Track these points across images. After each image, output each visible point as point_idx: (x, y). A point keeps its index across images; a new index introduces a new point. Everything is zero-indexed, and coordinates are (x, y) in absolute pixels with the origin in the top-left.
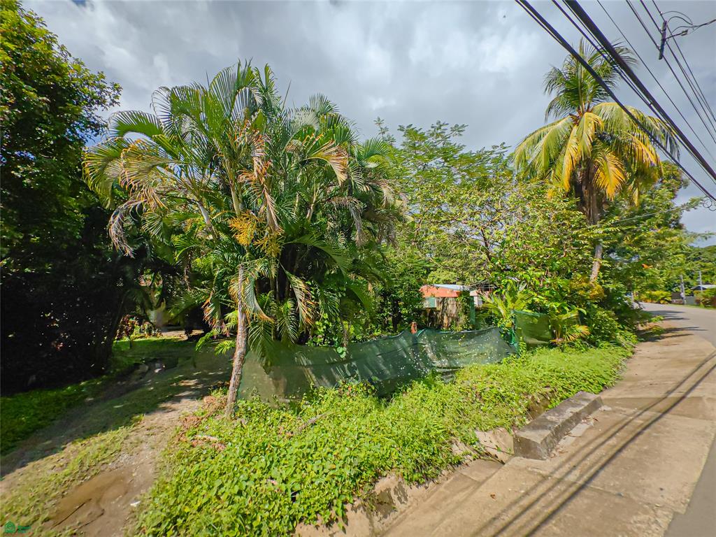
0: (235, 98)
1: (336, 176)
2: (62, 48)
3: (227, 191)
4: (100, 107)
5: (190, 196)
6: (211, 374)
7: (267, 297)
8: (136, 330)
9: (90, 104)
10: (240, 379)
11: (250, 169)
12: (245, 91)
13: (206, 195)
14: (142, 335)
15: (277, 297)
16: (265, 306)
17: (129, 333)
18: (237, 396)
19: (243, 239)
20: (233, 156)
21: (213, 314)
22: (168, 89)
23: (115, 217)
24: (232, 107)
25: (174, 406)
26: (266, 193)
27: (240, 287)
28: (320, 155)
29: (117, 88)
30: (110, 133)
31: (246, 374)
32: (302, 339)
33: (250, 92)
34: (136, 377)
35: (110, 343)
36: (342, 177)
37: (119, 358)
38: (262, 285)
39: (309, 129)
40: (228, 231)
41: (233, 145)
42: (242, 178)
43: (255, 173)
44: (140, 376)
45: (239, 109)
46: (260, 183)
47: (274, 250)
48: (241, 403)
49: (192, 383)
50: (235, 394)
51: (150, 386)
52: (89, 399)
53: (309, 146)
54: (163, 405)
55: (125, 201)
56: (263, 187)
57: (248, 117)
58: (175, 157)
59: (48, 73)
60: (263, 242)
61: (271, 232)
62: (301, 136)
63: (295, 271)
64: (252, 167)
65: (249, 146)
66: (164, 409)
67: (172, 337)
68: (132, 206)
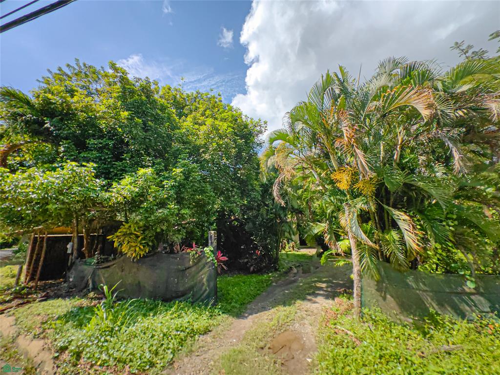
0: (323, 97)
1: (420, 114)
2: (246, 116)
3: (327, 156)
4: (260, 135)
5: (305, 165)
6: (334, 281)
7: (369, 226)
8: (287, 247)
9: (257, 135)
10: (361, 291)
11: (341, 136)
12: (329, 89)
13: (314, 162)
14: (290, 250)
15: (378, 226)
16: (370, 234)
17: (284, 248)
18: (362, 305)
19: (344, 186)
20: (328, 133)
21: (330, 239)
22: (289, 113)
23: (275, 186)
24: (323, 103)
25: (314, 299)
26: (356, 149)
27: (348, 220)
28: (400, 102)
29: (266, 123)
30: (266, 145)
31: (365, 288)
32: (414, 265)
33: (332, 88)
34: (292, 275)
35: (277, 254)
36: (425, 113)
37: (282, 262)
38: (364, 217)
39: (384, 89)
40: (332, 182)
41: (326, 126)
42: (337, 144)
43: (346, 138)
44: (294, 275)
45: (327, 102)
46: (351, 143)
47: (369, 190)
48: (366, 311)
49: (324, 285)
50: (360, 302)
51: (300, 282)
52: (274, 284)
53: (386, 102)
54: (309, 297)
55: (277, 178)
56: (353, 145)
57: (334, 104)
58: (296, 146)
59: (243, 129)
60: (360, 185)
61: (364, 176)
62: (376, 97)
63: (391, 204)
64: (342, 135)
65: (337, 123)
66: (309, 300)
67: (305, 253)
68: (281, 179)
